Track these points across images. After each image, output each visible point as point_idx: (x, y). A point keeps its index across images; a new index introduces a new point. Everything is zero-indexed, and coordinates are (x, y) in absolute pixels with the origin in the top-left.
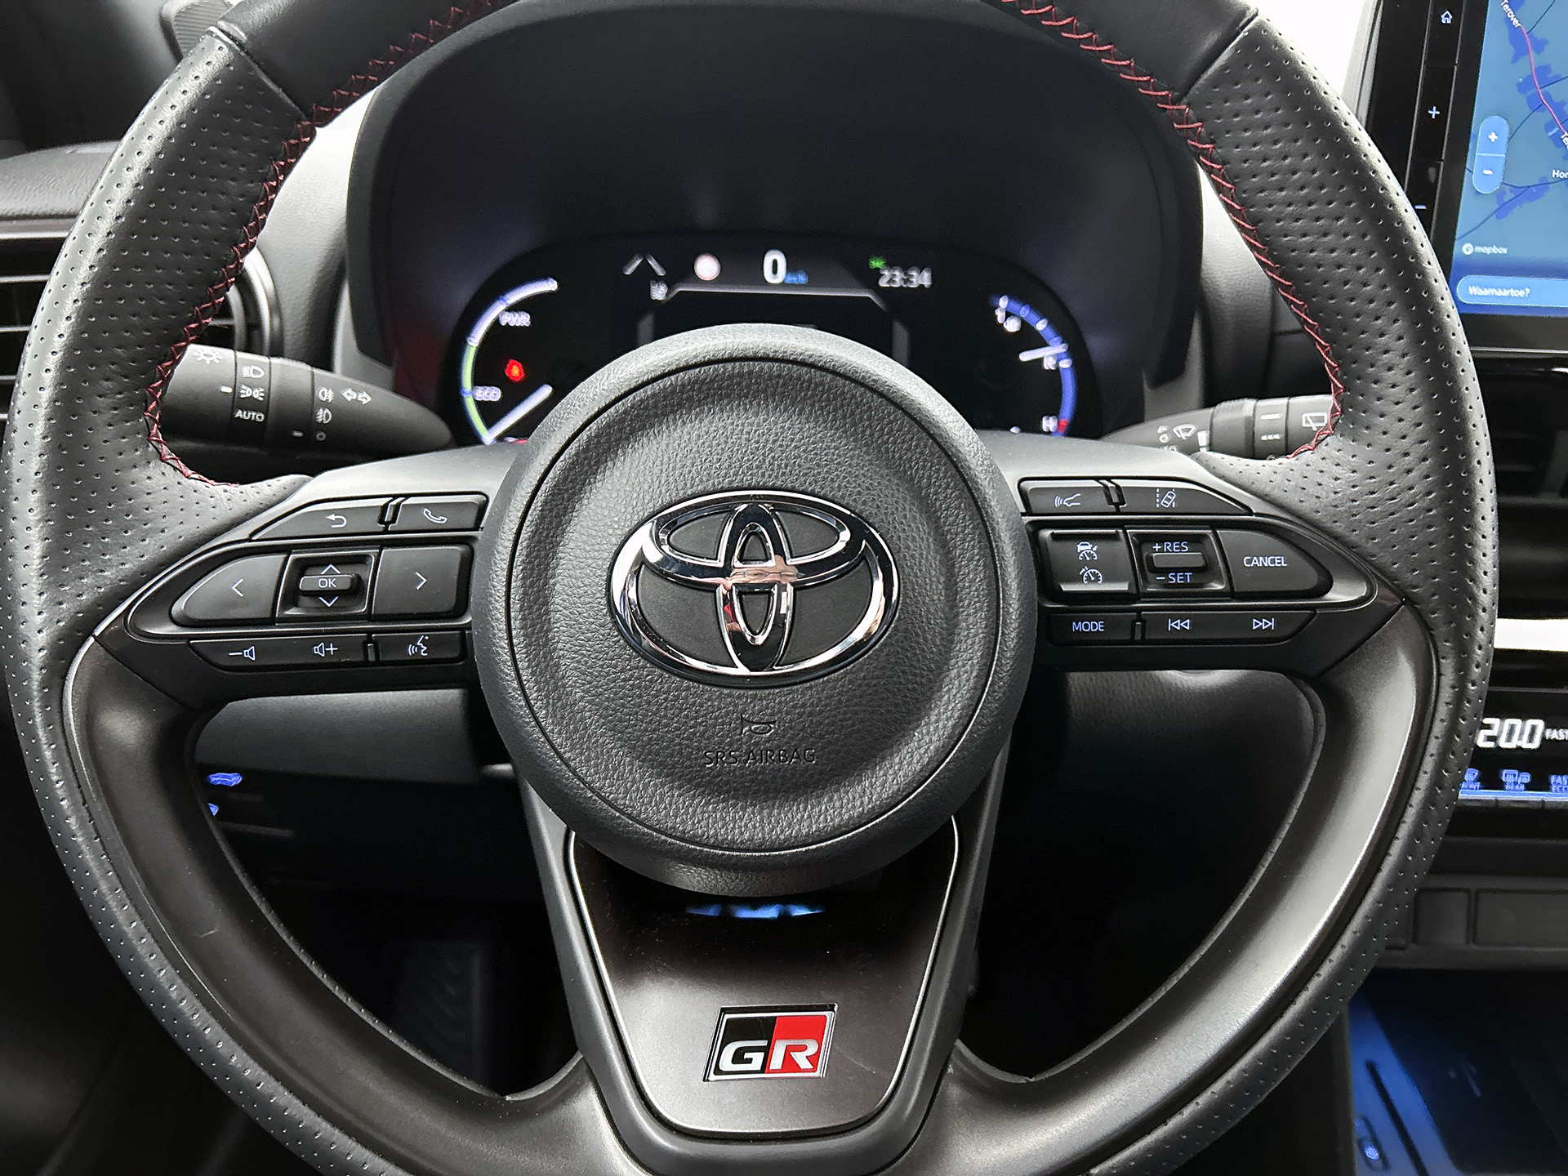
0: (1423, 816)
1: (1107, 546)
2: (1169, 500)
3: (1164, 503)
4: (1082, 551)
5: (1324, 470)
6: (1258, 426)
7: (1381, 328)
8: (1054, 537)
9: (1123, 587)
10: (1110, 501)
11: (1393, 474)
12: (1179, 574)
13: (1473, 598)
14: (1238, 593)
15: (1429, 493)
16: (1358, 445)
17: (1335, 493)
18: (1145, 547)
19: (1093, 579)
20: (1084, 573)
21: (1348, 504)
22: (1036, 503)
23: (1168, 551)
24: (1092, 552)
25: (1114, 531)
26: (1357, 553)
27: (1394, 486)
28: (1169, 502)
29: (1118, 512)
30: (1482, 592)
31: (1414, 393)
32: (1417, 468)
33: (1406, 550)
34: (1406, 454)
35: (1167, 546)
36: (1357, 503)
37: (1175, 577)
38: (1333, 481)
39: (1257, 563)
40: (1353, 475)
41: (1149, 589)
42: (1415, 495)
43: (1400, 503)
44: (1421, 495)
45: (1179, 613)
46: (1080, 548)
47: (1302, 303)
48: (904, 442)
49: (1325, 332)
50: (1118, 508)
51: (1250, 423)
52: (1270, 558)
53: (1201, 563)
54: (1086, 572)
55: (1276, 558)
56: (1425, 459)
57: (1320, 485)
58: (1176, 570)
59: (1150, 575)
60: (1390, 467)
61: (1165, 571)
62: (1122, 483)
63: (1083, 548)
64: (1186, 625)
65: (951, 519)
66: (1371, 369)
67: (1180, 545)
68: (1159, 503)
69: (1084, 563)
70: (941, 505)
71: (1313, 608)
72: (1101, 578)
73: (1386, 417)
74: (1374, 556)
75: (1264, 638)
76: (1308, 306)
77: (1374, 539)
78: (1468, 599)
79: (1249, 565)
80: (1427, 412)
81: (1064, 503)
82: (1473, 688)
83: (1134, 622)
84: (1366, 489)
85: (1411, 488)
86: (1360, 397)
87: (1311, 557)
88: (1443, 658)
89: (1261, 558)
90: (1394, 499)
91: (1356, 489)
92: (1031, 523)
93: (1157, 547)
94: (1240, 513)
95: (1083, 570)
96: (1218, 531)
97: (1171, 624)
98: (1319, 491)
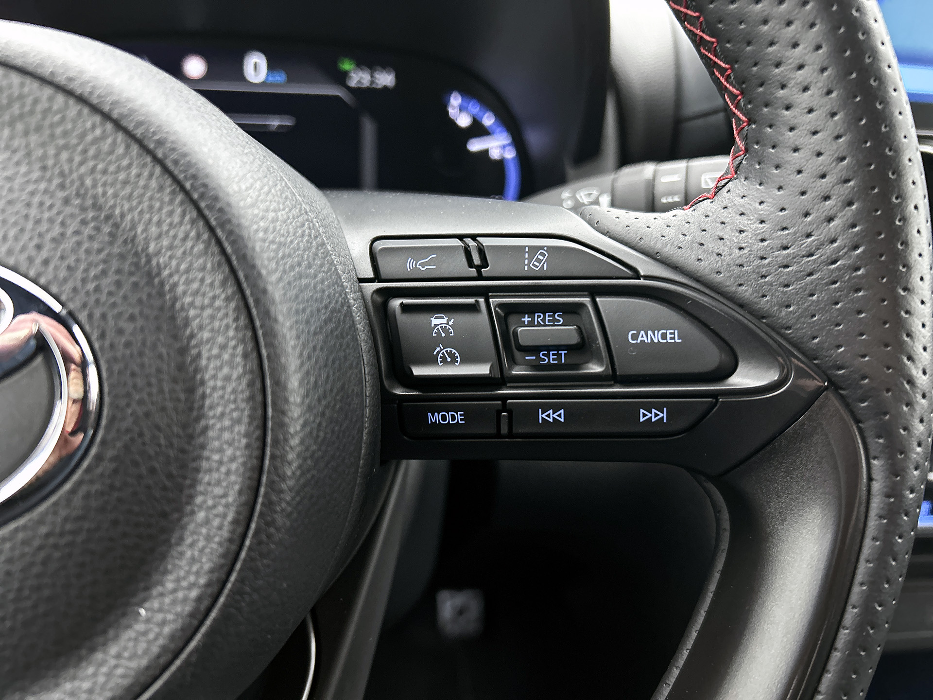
0: (851, 664)
1: (465, 319)
2: (539, 261)
3: (533, 265)
4: (436, 325)
5: (726, 221)
6: (659, 189)
7: (793, 37)
8: (405, 308)
9: (483, 369)
10: (471, 264)
11: (810, 223)
12: (551, 353)
13: (911, 381)
14: (620, 376)
15: (856, 247)
16: (766, 188)
17: (740, 249)
18: (512, 319)
19: (449, 360)
20: (438, 353)
21: (756, 263)
22: (388, 266)
23: (539, 325)
24: (448, 326)
25: (474, 300)
26: (767, 325)
27: (813, 238)
28: (538, 264)
29: (480, 277)
30: (921, 373)
31: (836, 118)
32: (840, 215)
33: (828, 321)
34: (827, 198)
35: (538, 318)
36: (766, 261)
37: (548, 356)
38: (738, 234)
39: (645, 338)
40: (761, 226)
41: (514, 372)
42: (839, 249)
43: (819, 260)
44: (845, 250)
45: (552, 402)
46: (434, 321)
47: (697, 14)
48: (119, 170)
49: (724, 50)
50: (479, 272)
51: (651, 185)
52: (661, 332)
53: (574, 339)
54: (440, 351)
55: (669, 332)
56: (850, 204)
57: (721, 239)
58: (548, 348)
59: (518, 355)
60: (807, 214)
61: (534, 350)
62: (485, 242)
63: (438, 321)
64: (560, 416)
65: (195, 286)
66: (782, 92)
67: (553, 316)
68: (528, 265)
69: (438, 340)
70: (178, 265)
71: (715, 395)
72: (459, 359)
73: (801, 152)
74: (789, 328)
75: (653, 432)
76: (705, 19)
77: (788, 306)
78: (905, 383)
79: (635, 342)
80: (850, 144)
81: (418, 266)
82: (911, 496)
83: (499, 413)
84: (778, 243)
85: (833, 241)
86: (769, 129)
87: (713, 331)
88: (875, 458)
89: (650, 332)
90: (812, 255)
91: (766, 243)
92: (379, 291)
93: (526, 319)
94: (628, 276)
95: (438, 349)
96: (598, 299)
97: (542, 416)
98: (721, 247)
